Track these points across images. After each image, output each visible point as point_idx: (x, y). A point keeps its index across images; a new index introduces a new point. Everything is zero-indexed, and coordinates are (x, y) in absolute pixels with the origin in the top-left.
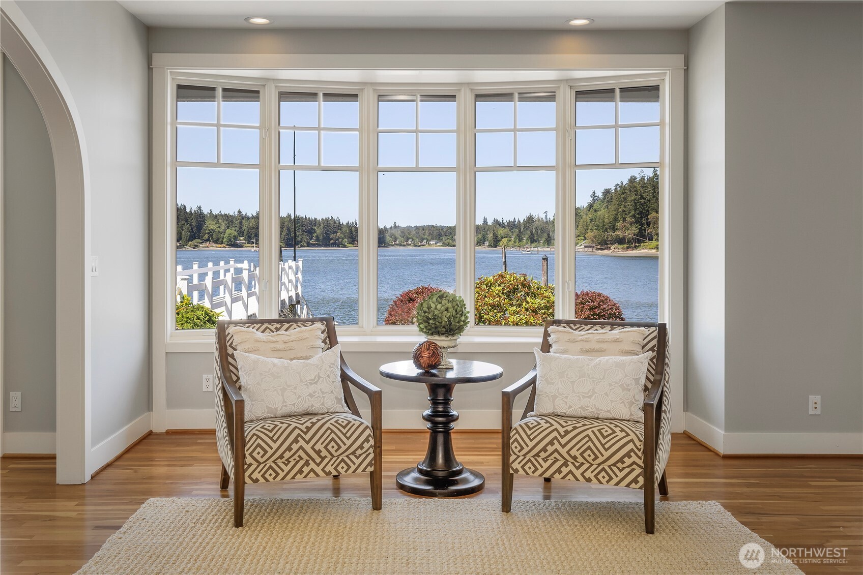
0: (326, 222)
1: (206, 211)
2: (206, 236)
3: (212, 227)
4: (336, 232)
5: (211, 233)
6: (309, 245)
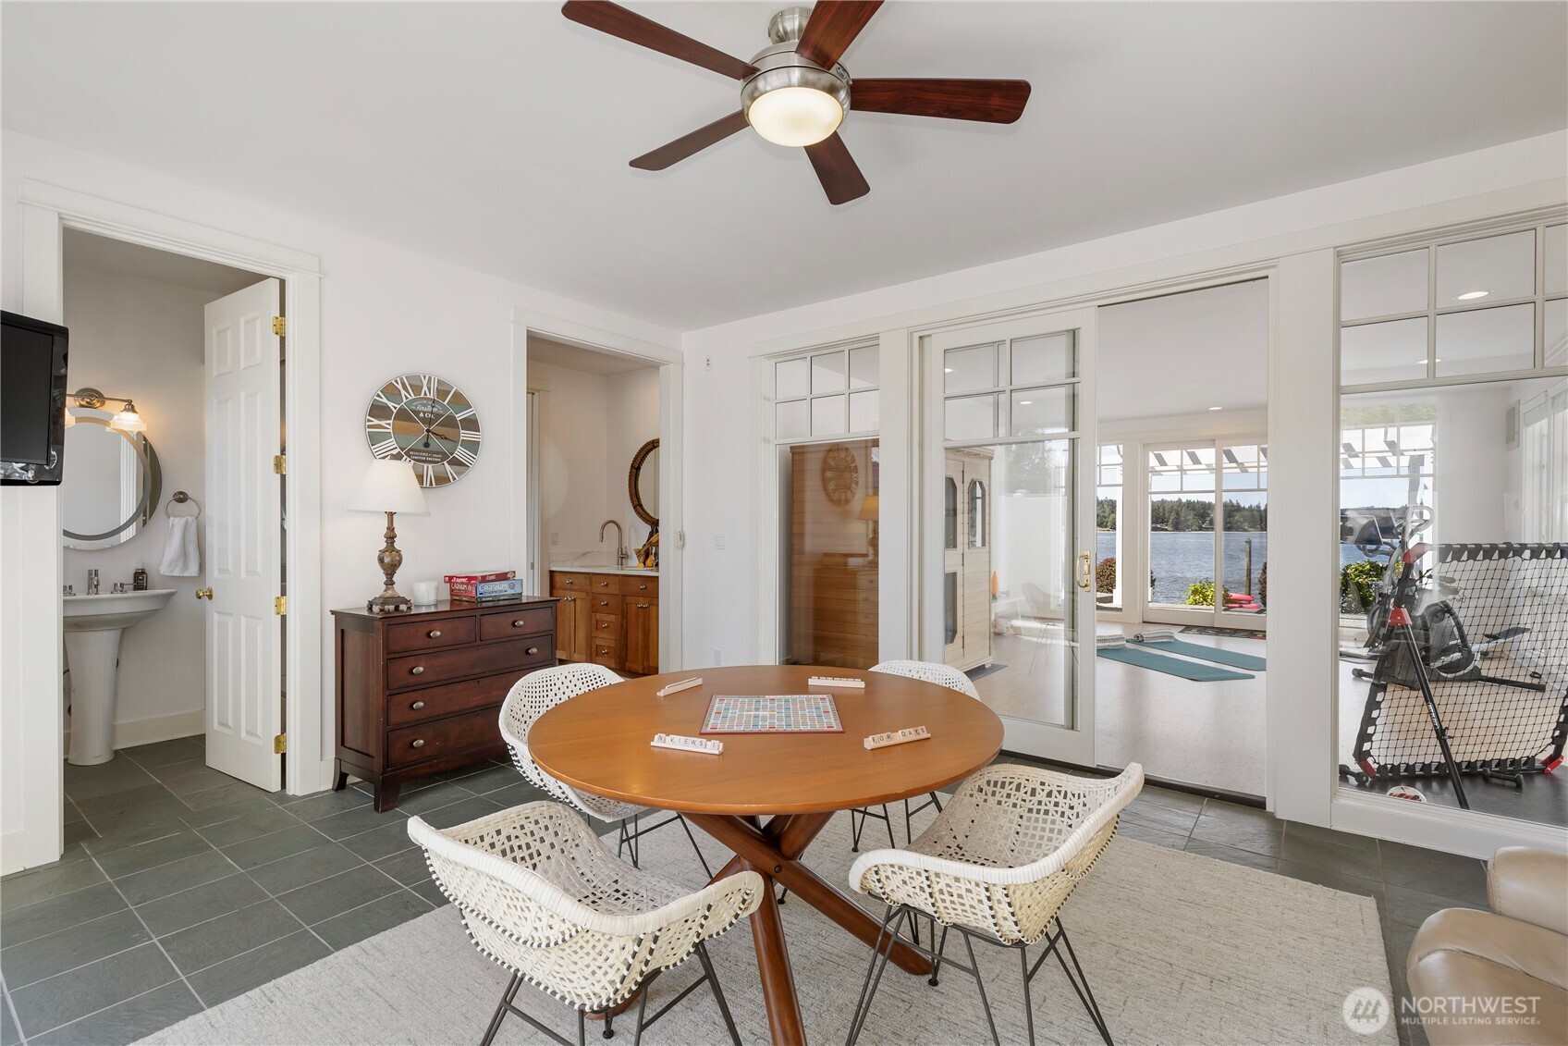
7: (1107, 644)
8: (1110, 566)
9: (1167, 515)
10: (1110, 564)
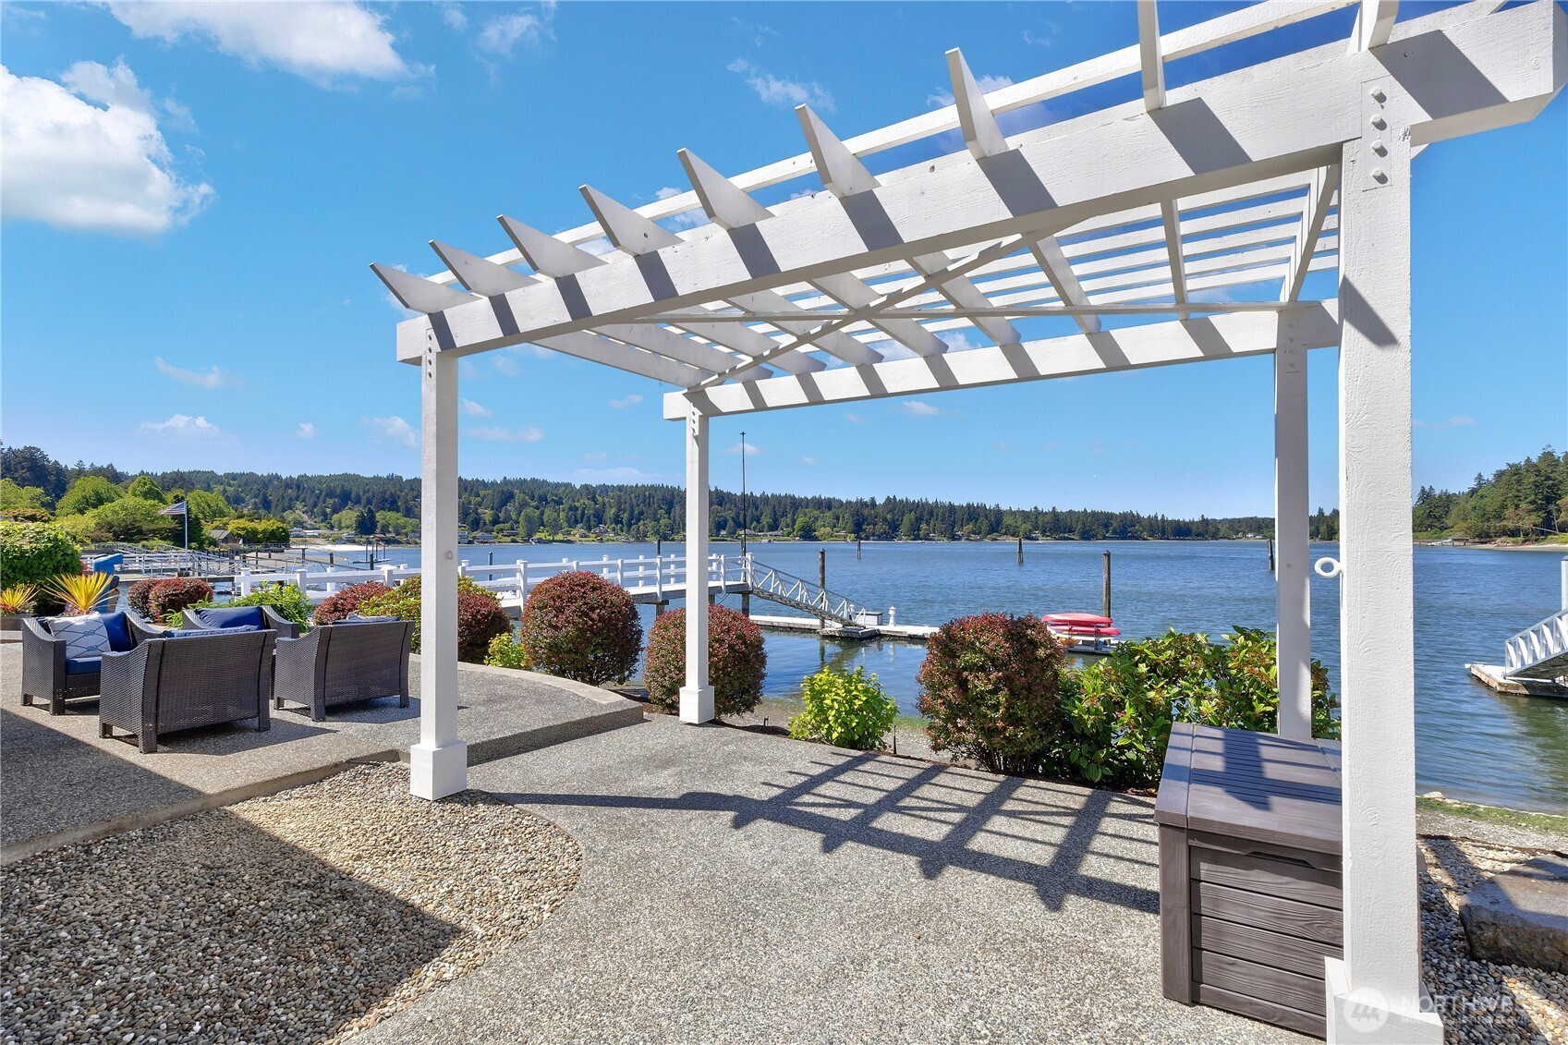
0: (1124, 516)
1: (1004, 507)
2: (1004, 530)
3: (1009, 522)
4: (1134, 526)
5: (1008, 527)
6: (1105, 538)
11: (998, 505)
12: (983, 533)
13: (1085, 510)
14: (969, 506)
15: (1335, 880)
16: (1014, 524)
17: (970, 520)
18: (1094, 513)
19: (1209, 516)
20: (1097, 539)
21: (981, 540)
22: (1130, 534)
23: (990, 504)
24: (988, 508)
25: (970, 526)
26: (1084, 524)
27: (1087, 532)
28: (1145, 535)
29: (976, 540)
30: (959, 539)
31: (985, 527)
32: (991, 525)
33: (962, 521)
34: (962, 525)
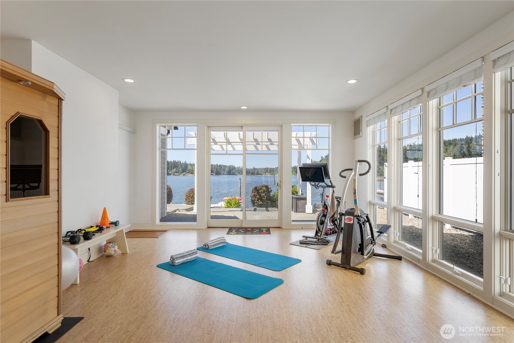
7: (185, 259)
8: (193, 192)
9: (213, 170)
10: (192, 191)
11: (186, 162)
12: (180, 172)
13: (217, 164)
14: (174, 161)
15: (306, 200)
16: (192, 169)
17: (174, 167)
18: (220, 166)
19: (256, 167)
20: (221, 175)
21: (179, 175)
22: (232, 173)
23: (183, 161)
24: (182, 163)
25: (175, 170)
26: (217, 169)
27: (218, 172)
28: (236, 173)
29: (177, 175)
30: (170, 175)
31: (180, 170)
32: (183, 169)
33: (171, 167)
34: (171, 169)
